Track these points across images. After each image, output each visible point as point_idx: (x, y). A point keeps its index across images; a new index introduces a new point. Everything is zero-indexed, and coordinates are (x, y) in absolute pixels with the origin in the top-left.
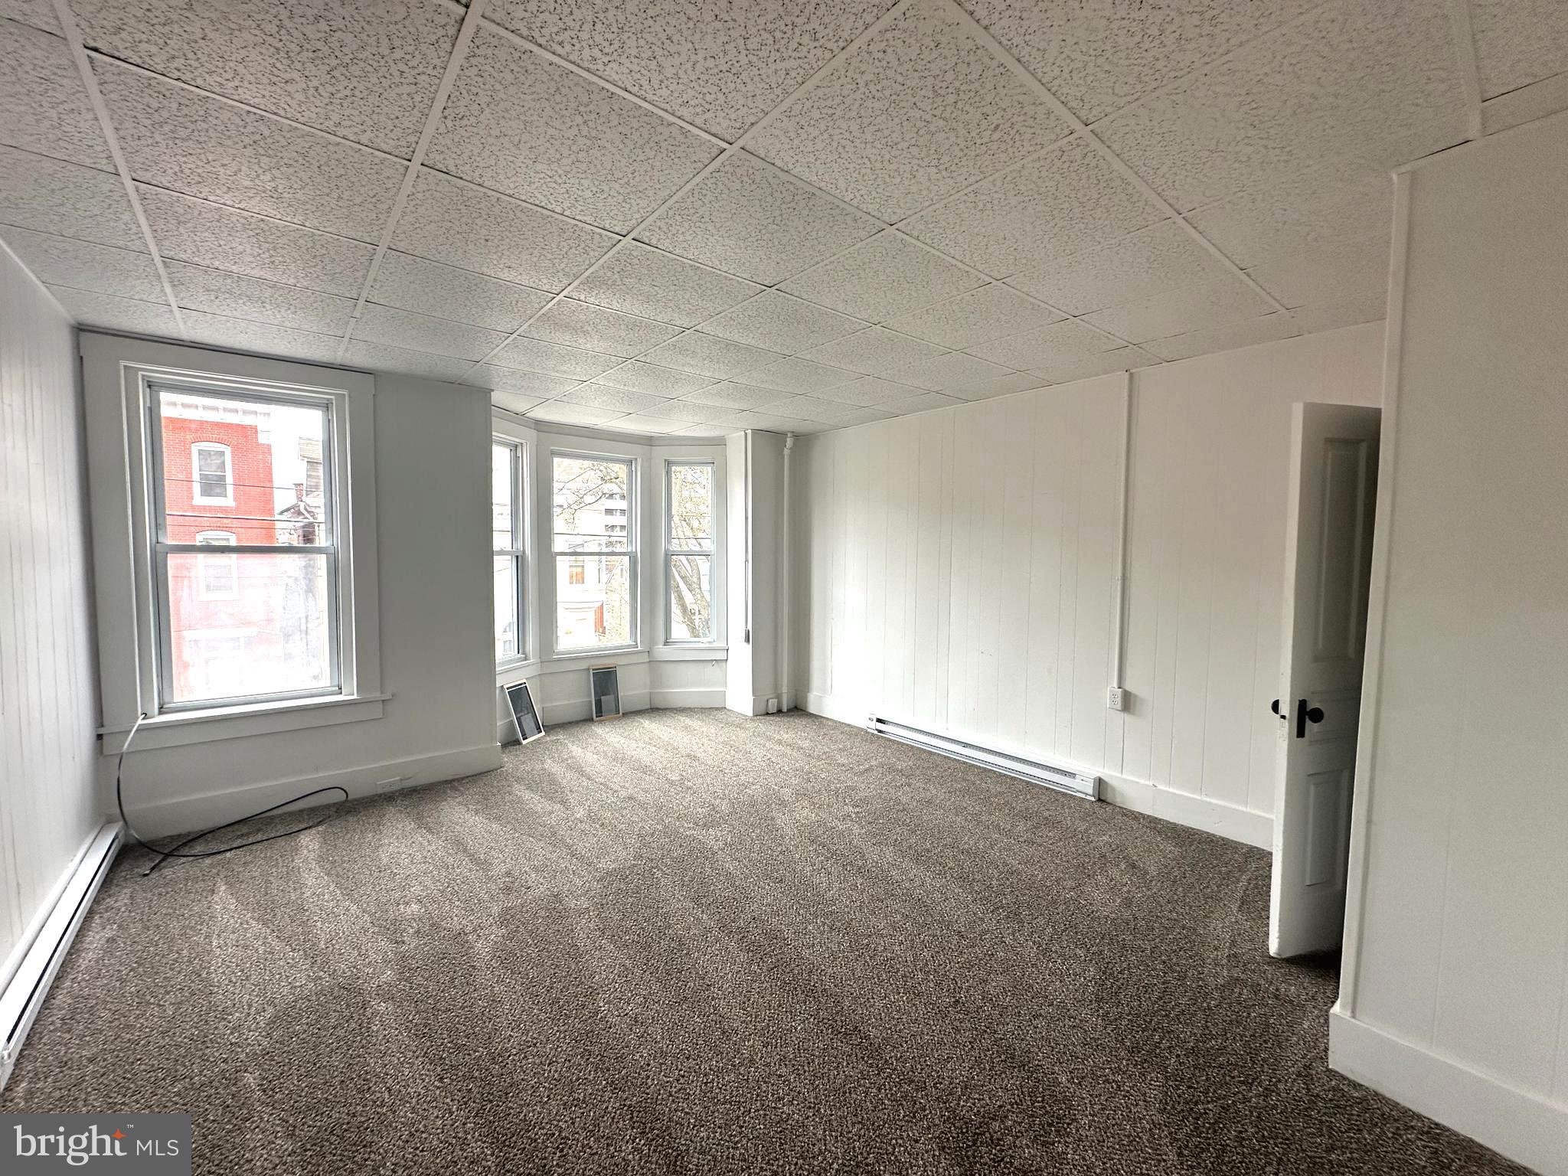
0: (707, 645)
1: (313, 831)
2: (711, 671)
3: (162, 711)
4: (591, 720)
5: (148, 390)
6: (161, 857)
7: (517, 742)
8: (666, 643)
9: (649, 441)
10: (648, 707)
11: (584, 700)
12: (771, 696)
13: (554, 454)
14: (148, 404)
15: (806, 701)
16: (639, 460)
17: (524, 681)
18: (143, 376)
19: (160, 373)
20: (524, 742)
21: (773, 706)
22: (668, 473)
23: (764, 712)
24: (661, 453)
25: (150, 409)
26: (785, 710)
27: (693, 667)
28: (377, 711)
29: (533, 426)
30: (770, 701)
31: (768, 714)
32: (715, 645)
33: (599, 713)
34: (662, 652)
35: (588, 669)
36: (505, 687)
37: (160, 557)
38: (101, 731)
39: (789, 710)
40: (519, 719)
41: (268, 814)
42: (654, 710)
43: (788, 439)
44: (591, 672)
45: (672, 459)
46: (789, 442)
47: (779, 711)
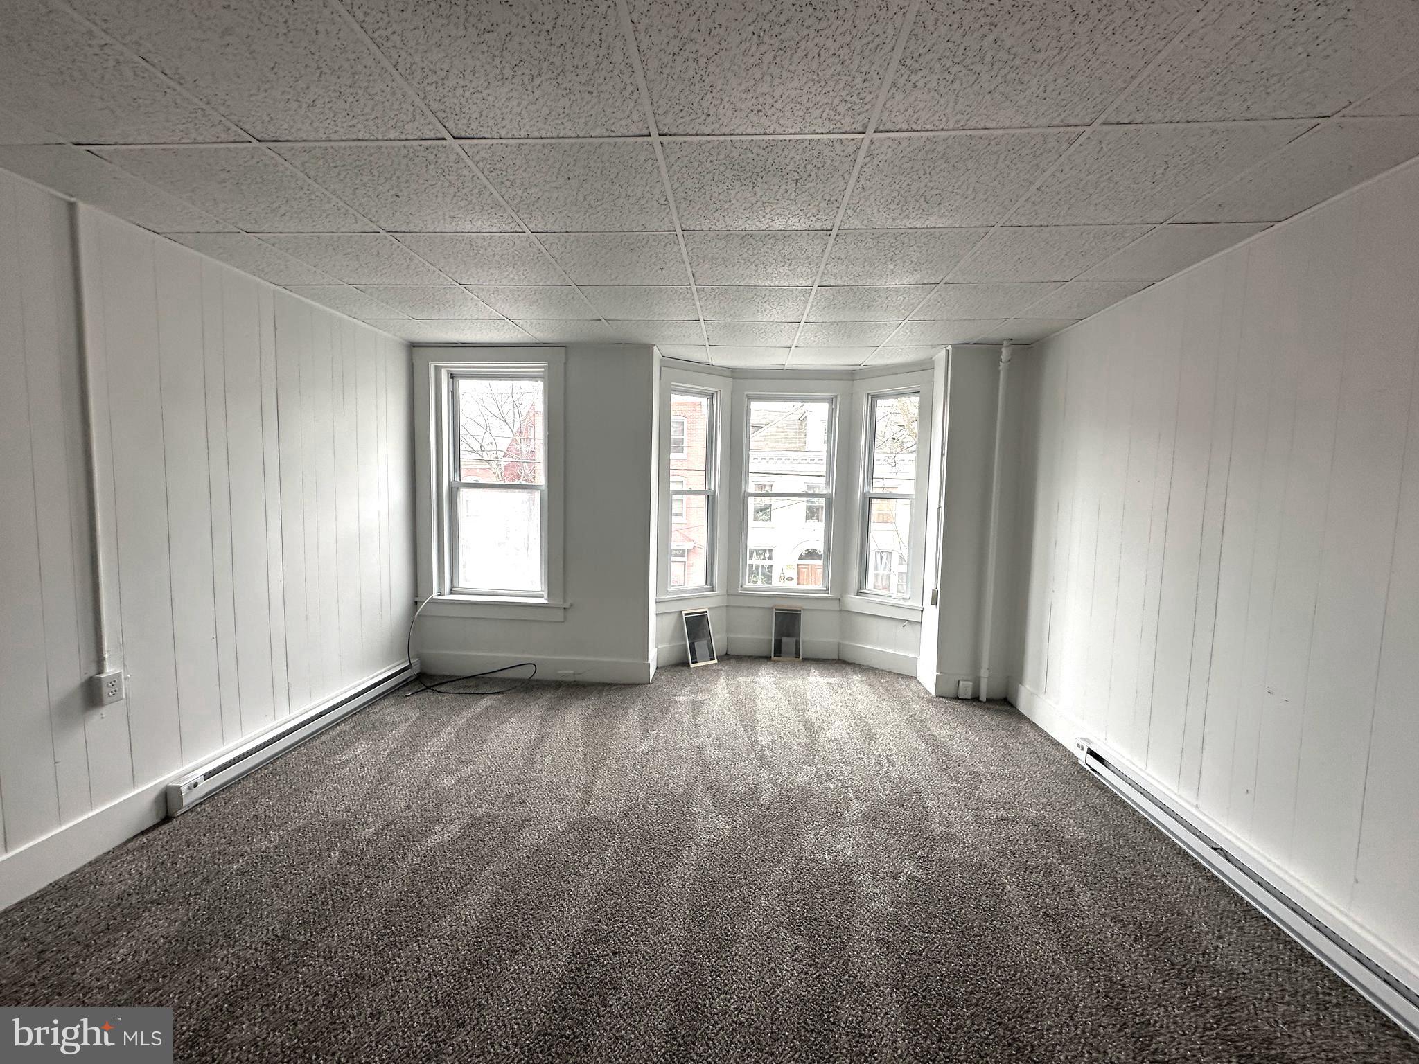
0: (901, 602)
1: (494, 697)
2: (901, 632)
3: (451, 593)
4: (768, 658)
5: (451, 380)
6: (424, 687)
7: (686, 664)
8: (859, 593)
9: (851, 375)
10: (837, 658)
11: (761, 637)
12: (965, 678)
13: (749, 398)
14: (451, 389)
15: (1017, 696)
16: (839, 397)
17: (707, 610)
18: (448, 371)
19: (458, 367)
20: (692, 666)
21: (966, 689)
22: (873, 409)
23: (952, 694)
24: (863, 388)
25: (453, 392)
26: (983, 698)
27: (884, 623)
28: (559, 615)
29: (730, 375)
30: (961, 683)
31: (957, 698)
32: (909, 603)
33: (778, 652)
34: (854, 602)
35: (772, 608)
36: (683, 613)
37: (453, 489)
38: (417, 599)
39: (989, 701)
40: (692, 646)
41: (488, 676)
42: (838, 662)
43: (1004, 350)
44: (774, 611)
45: (875, 392)
46: (1005, 353)
47: (975, 699)
